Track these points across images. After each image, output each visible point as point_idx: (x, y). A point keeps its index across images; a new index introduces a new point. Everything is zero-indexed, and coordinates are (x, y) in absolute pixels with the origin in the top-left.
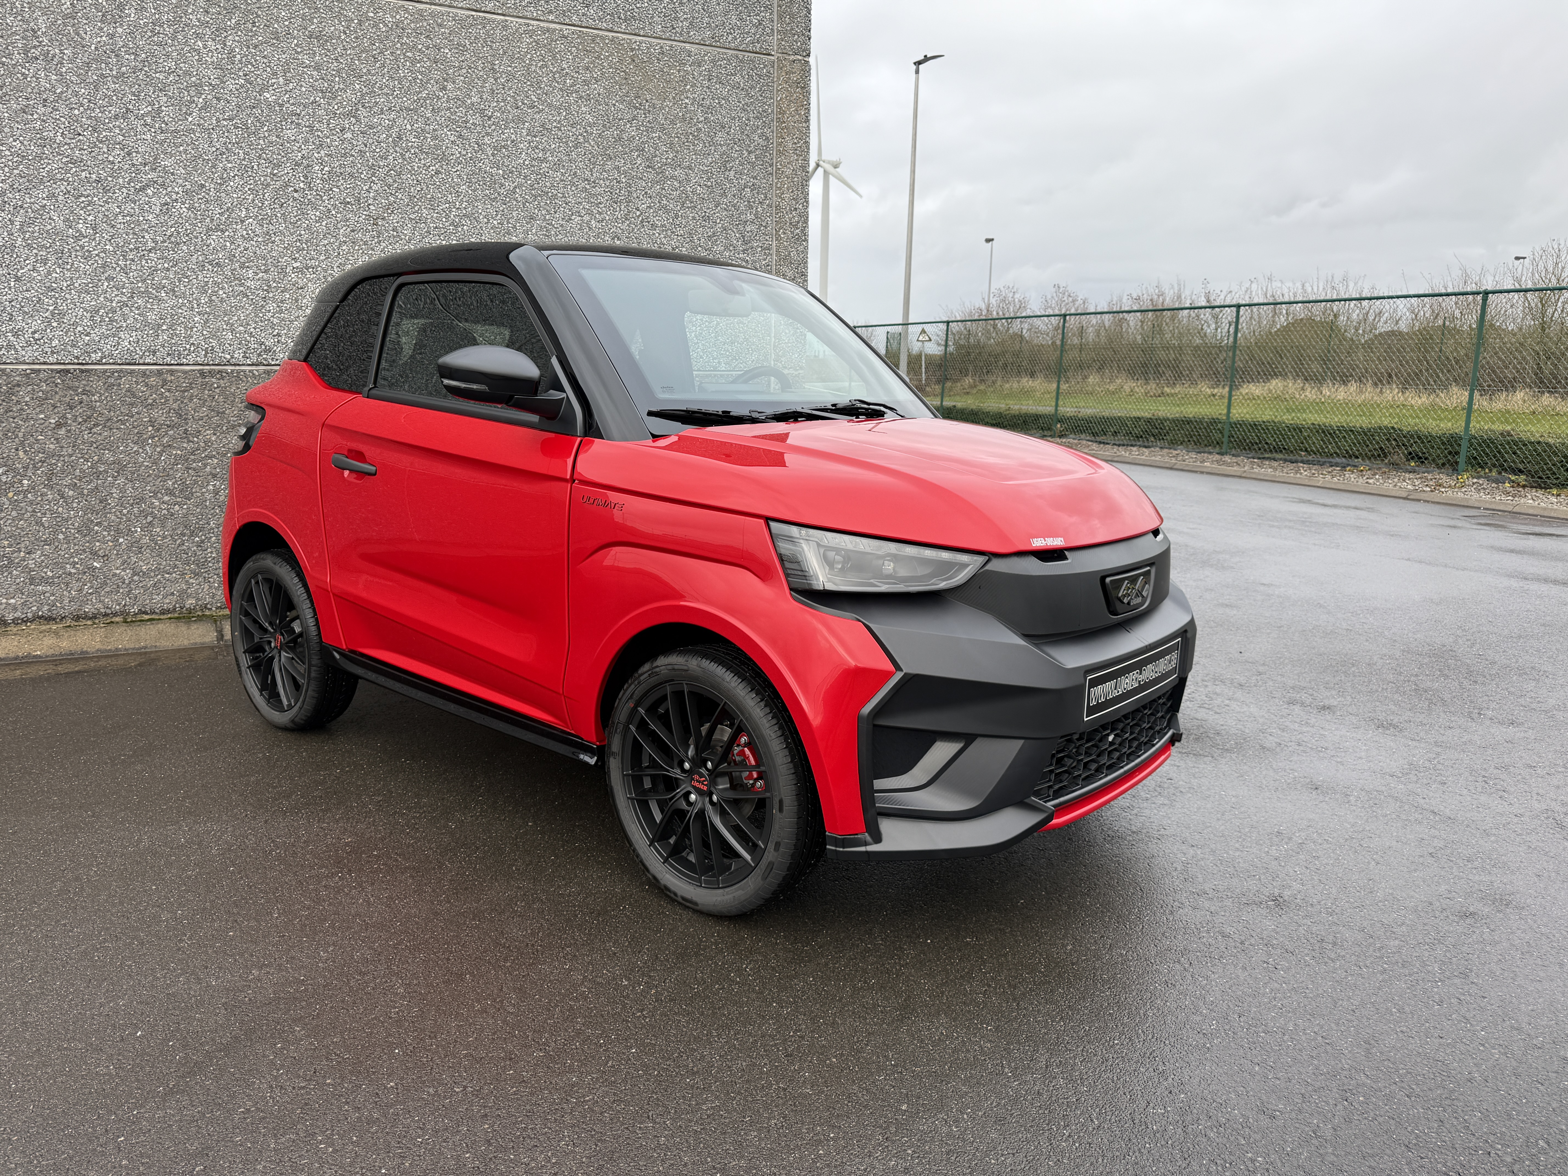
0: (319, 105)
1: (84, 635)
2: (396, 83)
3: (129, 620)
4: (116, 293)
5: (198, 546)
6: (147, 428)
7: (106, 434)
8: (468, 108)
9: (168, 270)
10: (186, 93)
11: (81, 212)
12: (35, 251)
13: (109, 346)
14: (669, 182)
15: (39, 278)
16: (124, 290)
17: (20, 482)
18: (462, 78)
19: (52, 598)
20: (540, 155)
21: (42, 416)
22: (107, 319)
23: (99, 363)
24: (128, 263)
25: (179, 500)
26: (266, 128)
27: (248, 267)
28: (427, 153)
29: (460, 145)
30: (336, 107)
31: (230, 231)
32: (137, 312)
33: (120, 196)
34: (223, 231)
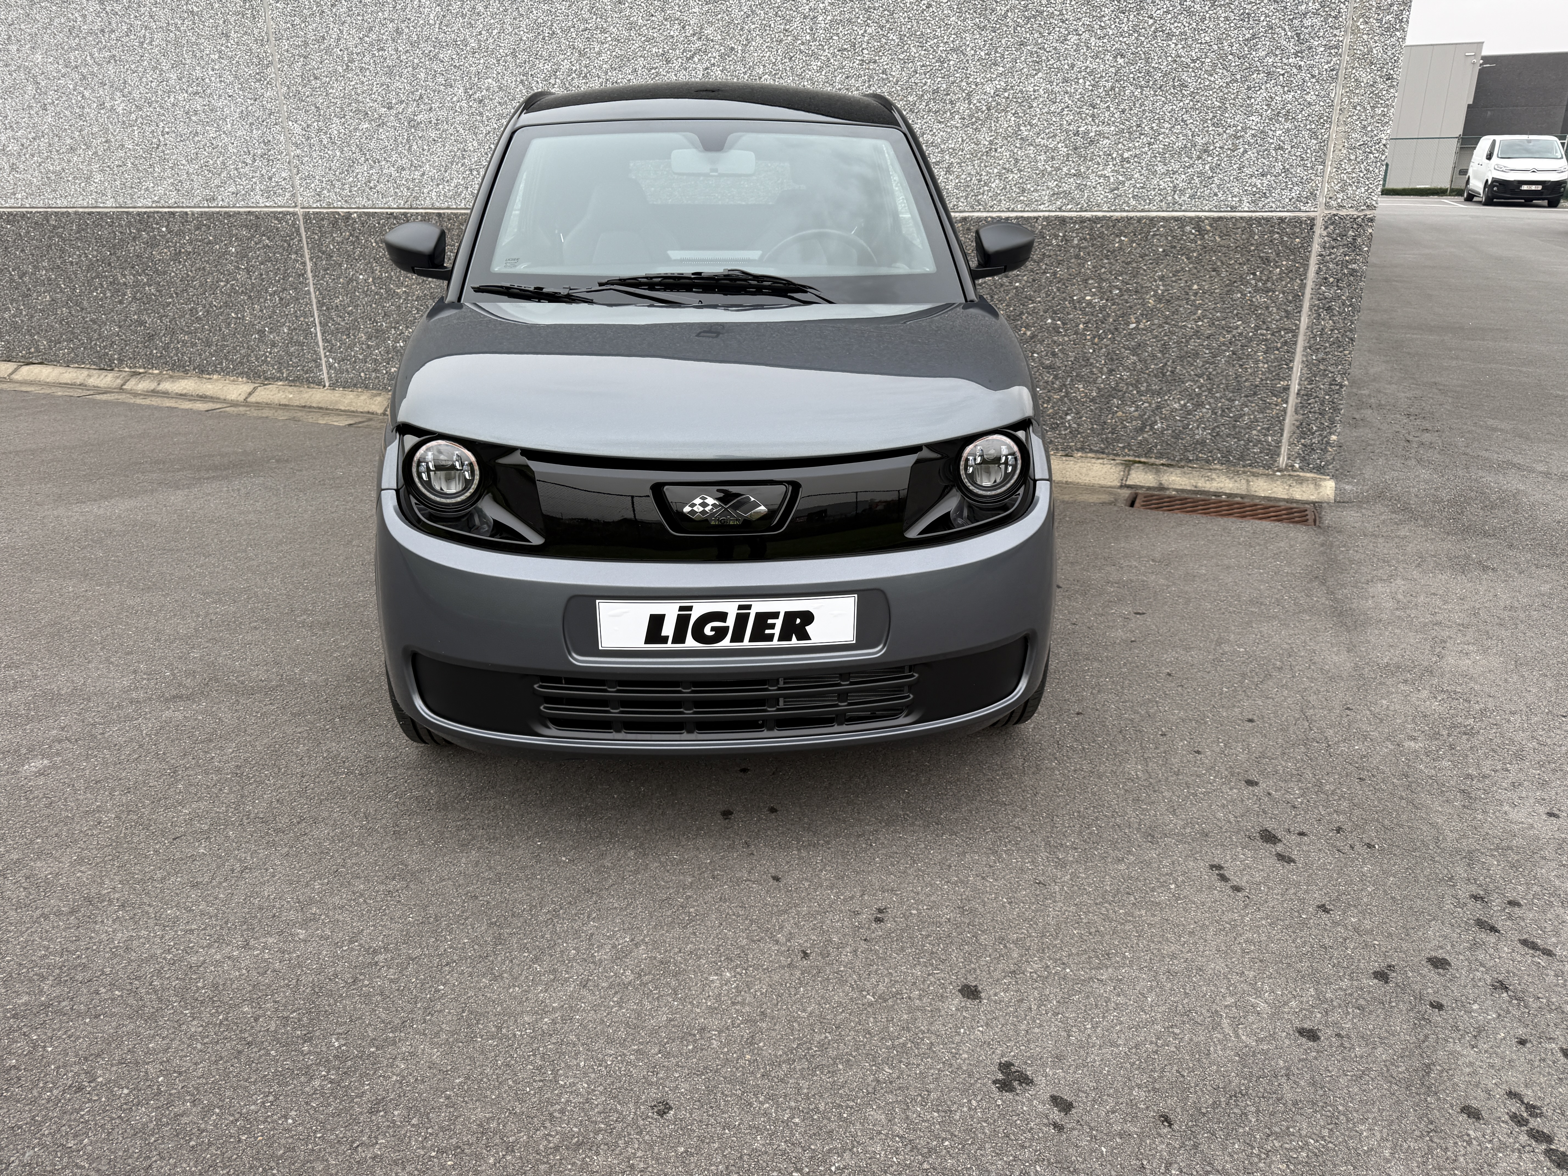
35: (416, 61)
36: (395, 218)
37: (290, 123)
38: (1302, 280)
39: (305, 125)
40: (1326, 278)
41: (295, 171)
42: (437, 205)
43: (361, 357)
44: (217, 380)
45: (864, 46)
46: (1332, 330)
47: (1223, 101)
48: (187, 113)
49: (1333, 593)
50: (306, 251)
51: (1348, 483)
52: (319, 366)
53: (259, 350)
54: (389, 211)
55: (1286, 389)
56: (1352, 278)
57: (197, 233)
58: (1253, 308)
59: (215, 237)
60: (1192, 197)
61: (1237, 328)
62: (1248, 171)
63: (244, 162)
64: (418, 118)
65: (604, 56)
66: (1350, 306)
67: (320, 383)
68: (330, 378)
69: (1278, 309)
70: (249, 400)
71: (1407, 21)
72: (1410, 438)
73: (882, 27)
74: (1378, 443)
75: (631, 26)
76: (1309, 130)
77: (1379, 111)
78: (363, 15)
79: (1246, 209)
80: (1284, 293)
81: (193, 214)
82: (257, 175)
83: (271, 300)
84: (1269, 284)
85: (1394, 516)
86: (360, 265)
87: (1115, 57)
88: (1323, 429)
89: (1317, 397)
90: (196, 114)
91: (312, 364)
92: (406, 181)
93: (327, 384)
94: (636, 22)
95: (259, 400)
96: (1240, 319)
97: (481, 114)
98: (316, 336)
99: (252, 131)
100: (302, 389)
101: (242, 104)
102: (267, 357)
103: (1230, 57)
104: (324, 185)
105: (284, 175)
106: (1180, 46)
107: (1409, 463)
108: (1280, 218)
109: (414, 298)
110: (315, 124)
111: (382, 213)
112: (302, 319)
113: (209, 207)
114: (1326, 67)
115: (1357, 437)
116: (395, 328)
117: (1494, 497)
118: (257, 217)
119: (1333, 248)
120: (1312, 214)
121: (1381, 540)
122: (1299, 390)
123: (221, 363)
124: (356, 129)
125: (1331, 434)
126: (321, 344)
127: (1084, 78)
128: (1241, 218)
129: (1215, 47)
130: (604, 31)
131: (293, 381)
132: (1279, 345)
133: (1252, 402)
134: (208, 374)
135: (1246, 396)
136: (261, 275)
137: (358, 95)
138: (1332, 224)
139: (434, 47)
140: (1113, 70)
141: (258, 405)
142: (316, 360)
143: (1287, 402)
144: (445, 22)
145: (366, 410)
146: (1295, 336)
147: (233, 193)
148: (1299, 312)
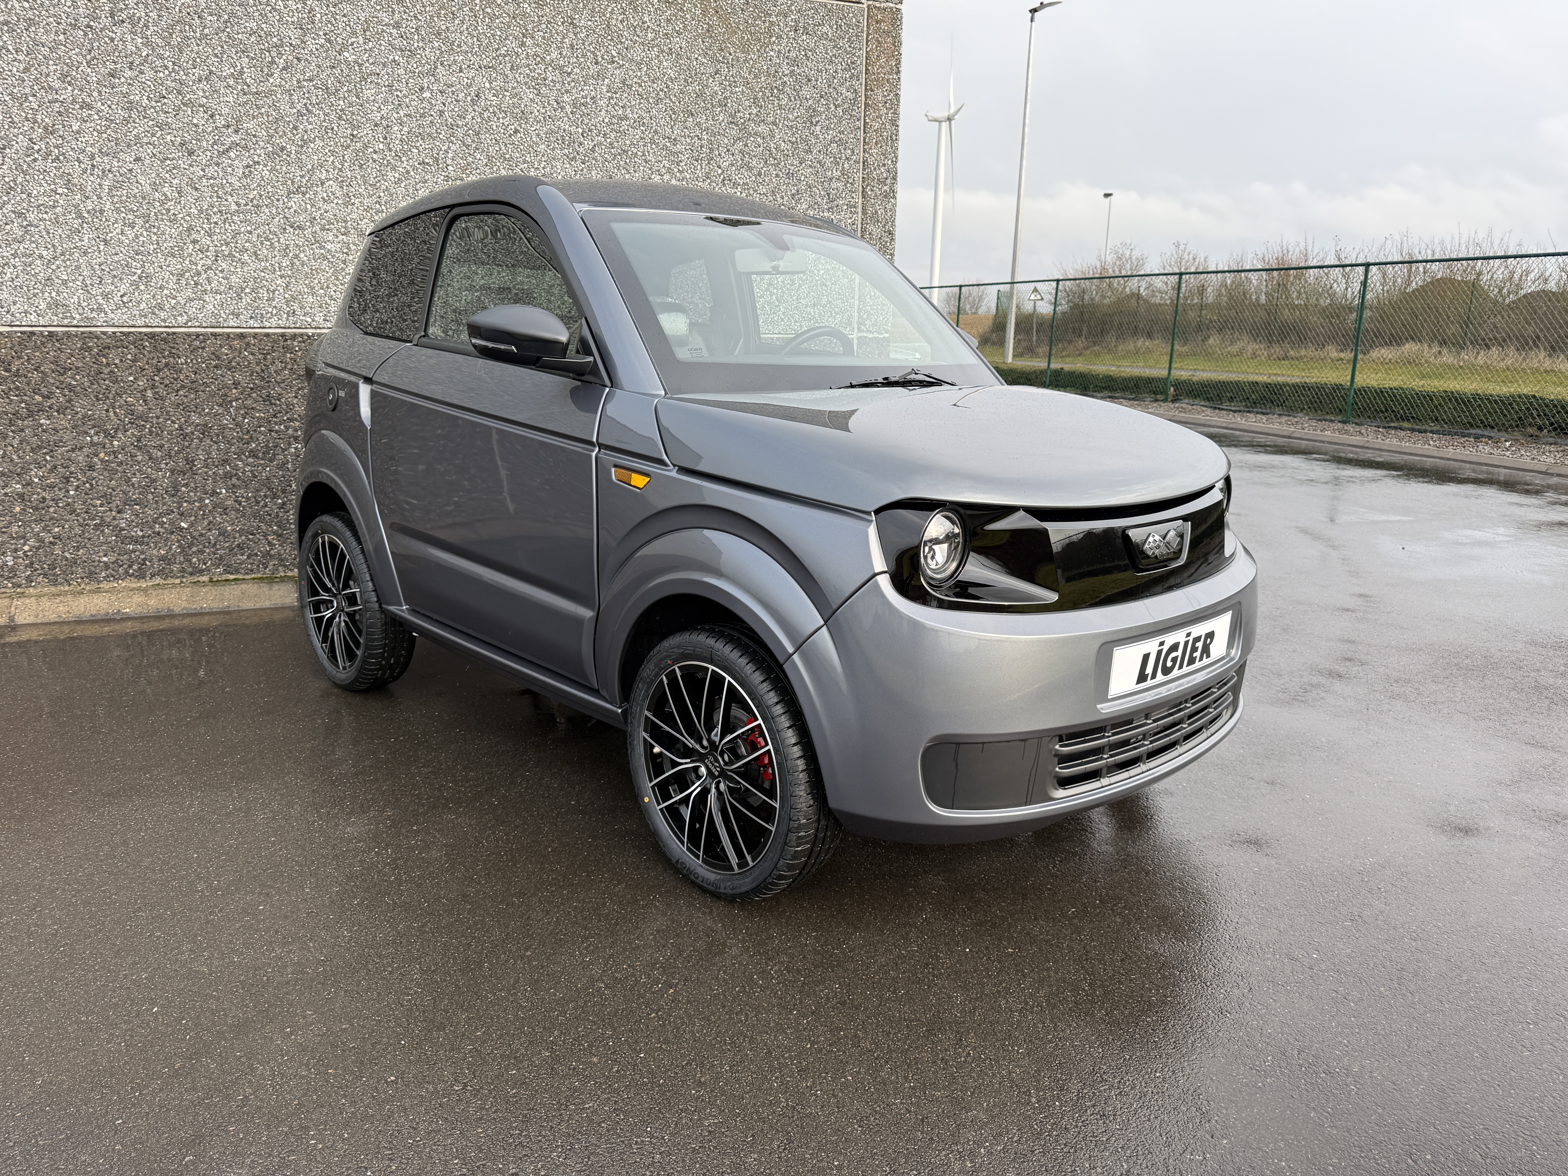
0: (399, 65)
1: (171, 594)
2: (475, 39)
3: (215, 579)
4: (201, 256)
5: (279, 508)
6: (231, 391)
7: (192, 396)
8: (547, 65)
9: (250, 233)
10: (267, 54)
11: (167, 175)
12: (124, 215)
13: (194, 310)
14: (752, 139)
15: (127, 241)
16: (209, 254)
17: (111, 444)
18: (541, 34)
19: (142, 557)
20: (620, 112)
21: (131, 378)
22: (192, 283)
23: (185, 325)
24: (212, 225)
25: (261, 462)
26: (345, 89)
27: (328, 230)
28: (505, 112)
29: (540, 103)
30: (415, 66)
31: (311, 193)
32: (221, 275)
33: (203, 159)
34: (304, 194)
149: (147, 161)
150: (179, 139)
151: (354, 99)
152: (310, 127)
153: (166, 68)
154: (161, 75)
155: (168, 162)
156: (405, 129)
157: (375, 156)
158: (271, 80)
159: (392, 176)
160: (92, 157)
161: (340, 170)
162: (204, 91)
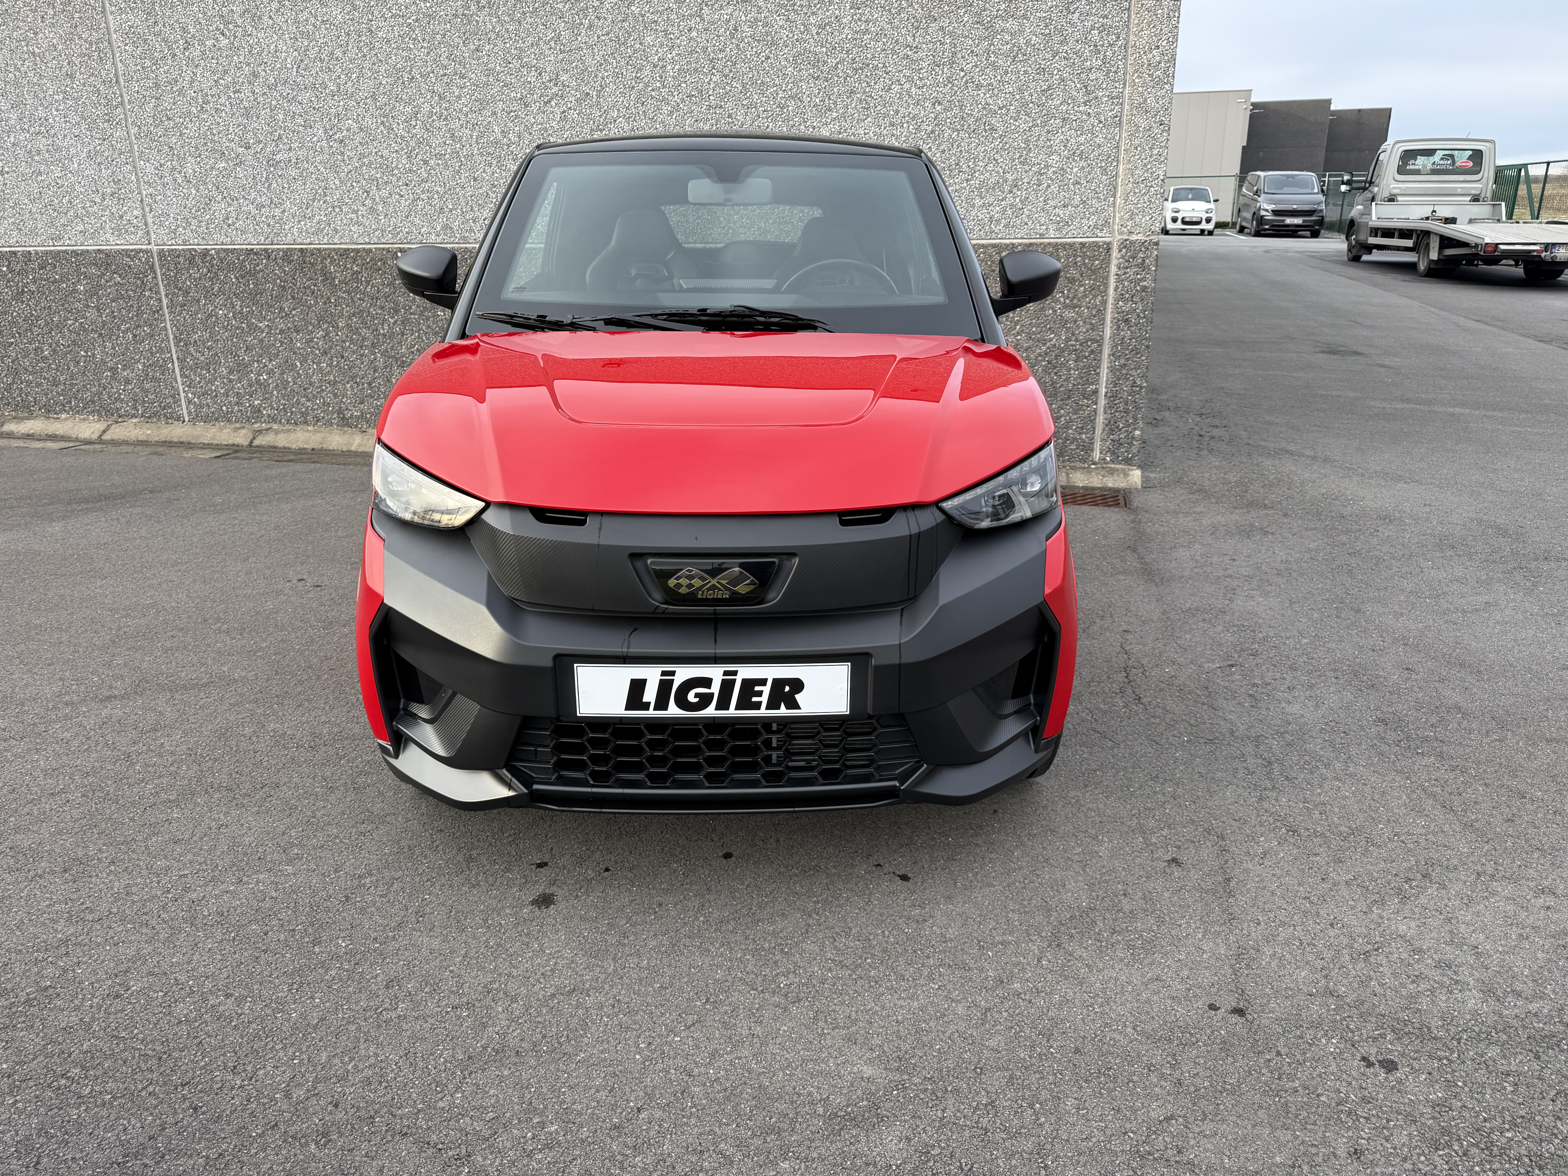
26: (632, 38)
28: (759, 41)
33: (534, 108)
35: (274, 103)
36: (256, 254)
37: (142, 162)
38: (1103, 297)
39: (158, 165)
40: (1122, 295)
41: (147, 209)
42: (299, 240)
43: (222, 391)
44: (66, 419)
45: (710, 93)
46: (1130, 339)
47: (1027, 142)
48: (30, 152)
49: (1143, 558)
50: (162, 287)
51: (1152, 472)
52: (177, 401)
53: (112, 388)
54: (249, 247)
55: (1095, 392)
56: (1144, 294)
57: (41, 272)
58: (1064, 322)
59: (61, 276)
60: (1006, 226)
61: (1051, 340)
62: (1051, 203)
63: (93, 201)
64: (278, 157)
65: (463, 100)
66: (1144, 317)
67: (179, 418)
68: (190, 413)
69: (1085, 322)
70: (103, 437)
71: (1173, 76)
72: (1203, 433)
73: (726, 76)
74: (1175, 438)
75: (489, 72)
76: (1101, 167)
77: (1155, 152)
78: (217, 59)
79: (1052, 236)
80: (1088, 308)
81: (37, 253)
82: (106, 213)
83: (124, 338)
84: (1075, 301)
85: (1191, 496)
86: (220, 300)
87: (934, 104)
88: (1128, 426)
89: (1121, 398)
90: (39, 154)
91: (170, 400)
92: (266, 218)
93: (187, 419)
94: (494, 69)
95: (115, 437)
96: (1053, 332)
97: (342, 153)
98: (173, 371)
99: (100, 171)
100: (159, 424)
101: (89, 143)
102: (121, 394)
103: (1031, 105)
104: (179, 223)
105: (135, 213)
106: (988, 95)
107: (1202, 453)
108: (1081, 243)
109: (278, 331)
110: (169, 163)
111: (242, 250)
112: (158, 355)
113: (54, 246)
114: (1110, 114)
115: (1158, 434)
116: (258, 361)
117: (1272, 477)
118: (107, 255)
119: (1127, 268)
120: (1107, 240)
121: (1181, 516)
122: (1106, 393)
123: (70, 402)
124: (212, 168)
125: (1135, 429)
126: (179, 379)
127: (908, 122)
128: (1049, 244)
129: (1018, 97)
130: (462, 77)
131: (149, 417)
132: (1087, 354)
133: (1067, 405)
134: (56, 413)
135: (1062, 400)
136: (113, 312)
137: (214, 135)
138: (1125, 247)
139: (292, 89)
140: (932, 115)
141: (113, 443)
142: (175, 396)
143: (1096, 404)
144: (302, 66)
145: (230, 442)
146: (1100, 345)
147: (81, 232)
148: (1103, 324)
149: (499, 114)
150: (519, 95)
151: (638, 46)
152: (606, 74)
153: (511, 39)
154: (508, 45)
155: (512, 114)
156: (677, 67)
157: (653, 93)
158: (580, 39)
159: (666, 109)
160: (466, 115)
161: (627, 108)
162: (535, 55)
